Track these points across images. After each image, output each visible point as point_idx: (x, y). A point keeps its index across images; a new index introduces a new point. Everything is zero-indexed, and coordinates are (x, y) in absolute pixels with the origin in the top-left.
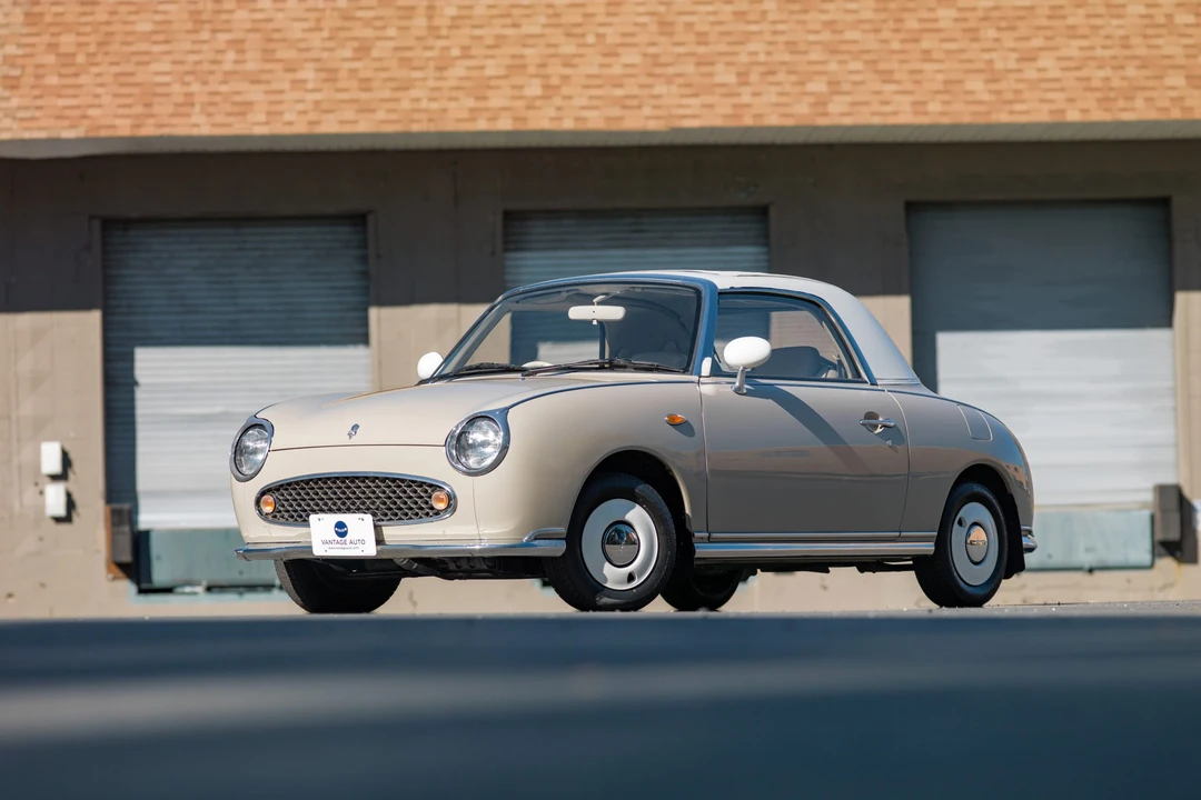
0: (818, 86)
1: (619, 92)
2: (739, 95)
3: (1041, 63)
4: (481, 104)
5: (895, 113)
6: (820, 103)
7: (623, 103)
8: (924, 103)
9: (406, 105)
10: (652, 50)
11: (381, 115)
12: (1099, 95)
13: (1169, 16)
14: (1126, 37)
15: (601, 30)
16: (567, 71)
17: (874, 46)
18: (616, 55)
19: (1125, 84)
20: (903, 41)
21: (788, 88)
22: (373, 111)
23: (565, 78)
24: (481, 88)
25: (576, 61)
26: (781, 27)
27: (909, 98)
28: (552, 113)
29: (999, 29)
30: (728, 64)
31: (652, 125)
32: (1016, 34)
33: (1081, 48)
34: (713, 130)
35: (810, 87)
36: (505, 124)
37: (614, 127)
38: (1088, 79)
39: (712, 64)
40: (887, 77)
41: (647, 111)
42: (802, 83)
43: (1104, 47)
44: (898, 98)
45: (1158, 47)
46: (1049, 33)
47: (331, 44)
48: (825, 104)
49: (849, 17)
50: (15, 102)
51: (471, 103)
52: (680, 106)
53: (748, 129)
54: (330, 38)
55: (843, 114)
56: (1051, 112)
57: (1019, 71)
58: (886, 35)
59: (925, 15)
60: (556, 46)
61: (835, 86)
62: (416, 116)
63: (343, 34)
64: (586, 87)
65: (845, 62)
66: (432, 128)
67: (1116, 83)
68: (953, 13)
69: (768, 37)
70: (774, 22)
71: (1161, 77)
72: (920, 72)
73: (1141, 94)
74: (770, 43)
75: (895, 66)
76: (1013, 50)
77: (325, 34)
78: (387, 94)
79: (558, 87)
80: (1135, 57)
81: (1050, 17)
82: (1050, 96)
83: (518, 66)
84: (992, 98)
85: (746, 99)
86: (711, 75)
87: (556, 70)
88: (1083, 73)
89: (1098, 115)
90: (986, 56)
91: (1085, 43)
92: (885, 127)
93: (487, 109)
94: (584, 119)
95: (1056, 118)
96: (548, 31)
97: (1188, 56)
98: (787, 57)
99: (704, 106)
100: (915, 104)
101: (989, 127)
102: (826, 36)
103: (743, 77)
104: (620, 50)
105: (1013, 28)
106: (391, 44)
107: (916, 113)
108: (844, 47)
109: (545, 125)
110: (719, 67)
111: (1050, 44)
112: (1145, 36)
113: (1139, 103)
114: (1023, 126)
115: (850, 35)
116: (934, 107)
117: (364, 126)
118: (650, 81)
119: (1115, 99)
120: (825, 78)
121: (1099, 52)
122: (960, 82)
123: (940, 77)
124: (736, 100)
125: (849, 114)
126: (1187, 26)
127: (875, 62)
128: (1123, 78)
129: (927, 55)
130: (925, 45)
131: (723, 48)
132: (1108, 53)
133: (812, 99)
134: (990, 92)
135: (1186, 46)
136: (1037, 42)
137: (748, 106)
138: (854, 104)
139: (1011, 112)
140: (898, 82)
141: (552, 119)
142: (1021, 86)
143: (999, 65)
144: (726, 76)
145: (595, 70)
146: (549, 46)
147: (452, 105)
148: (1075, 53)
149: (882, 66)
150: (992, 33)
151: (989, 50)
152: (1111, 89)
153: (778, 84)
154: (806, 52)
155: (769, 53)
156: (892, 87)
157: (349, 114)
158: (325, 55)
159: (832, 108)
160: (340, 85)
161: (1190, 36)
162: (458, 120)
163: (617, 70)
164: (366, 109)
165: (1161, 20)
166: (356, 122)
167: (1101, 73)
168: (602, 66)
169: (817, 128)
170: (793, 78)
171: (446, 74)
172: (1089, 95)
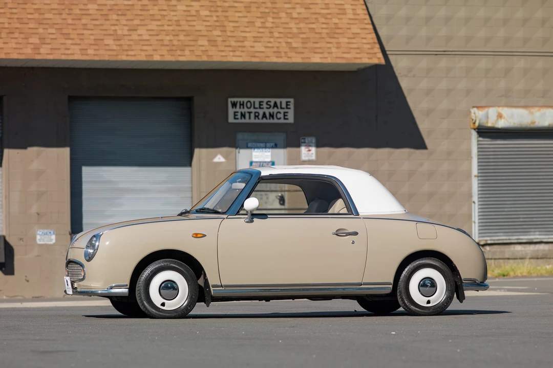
0: (35, 40)
3: (139, 32)
5: (73, 54)
8: (86, 50)
12: (168, 48)
14: (178, 21)
17: (60, 21)
19: (180, 43)
20: (73, 19)
21: (20, 41)
26: (14, 11)
27: (80, 47)
29: (118, 15)
32: (126, 18)
33: (158, 26)
35: (31, 40)
38: (162, 40)
40: (67, 36)
42: (27, 38)
43: (168, 25)
44: (72, 47)
45: (194, 26)
46: (142, 18)
48: (39, 49)
49: (46, 7)
56: (146, 55)
57: (130, 35)
58: (64, 16)
59: (82, 7)
61: (43, 40)
65: (46, 29)
67: (175, 43)
68: (96, 7)
69: (9, 16)
70: (11, 8)
71: (196, 41)
72: (83, 34)
73: (187, 48)
74: (10, 18)
75: (71, 31)
76: (126, 25)
80: (183, 31)
81: (141, 10)
82: (145, 48)
84: (118, 48)
88: (160, 37)
89: (168, 58)
90: (113, 28)
91: (159, 23)
95: (150, 59)
97: (208, 31)
98: (18, 26)
100: (81, 50)
101: (117, 61)
102: (36, 16)
105: (125, 15)
107: (82, 55)
108: (45, 22)
111: (143, 23)
112: (187, 21)
113: (187, 53)
115: (47, 16)
116: (91, 52)
119: (176, 50)
120: (38, 36)
121: (166, 28)
122: (102, 40)
123: (92, 37)
126: (206, 16)
127: (60, 29)
128: (178, 40)
129: (85, 27)
130: (84, 21)
132: (171, 28)
133: (32, 46)
134: (116, 45)
135: (207, 26)
136: (136, 22)
138: (52, 49)
139: (127, 55)
140: (73, 39)
142: (131, 43)
143: (119, 32)
148: (155, 28)
149: (65, 31)
150: (115, 17)
151: (115, 25)
152: (174, 45)
153: (15, 38)
154: (27, 23)
155: (9, 23)
156: (69, 42)
159: (42, 51)
161: (208, 21)
165: (194, 13)
167: (168, 38)
169: (35, 60)
170: (22, 36)
172: (163, 48)
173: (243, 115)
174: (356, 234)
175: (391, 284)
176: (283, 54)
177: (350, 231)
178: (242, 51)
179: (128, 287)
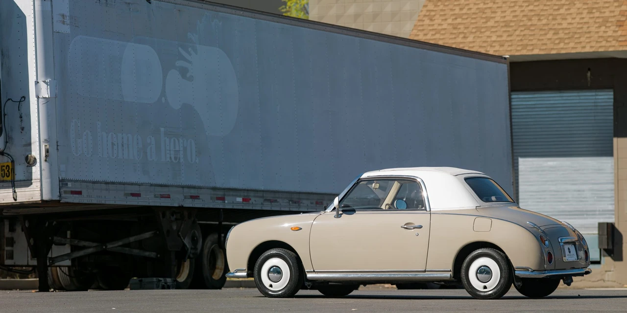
50: (619, 33)
174: (420, 227)
175: (450, 271)
177: (417, 224)
179: (246, 271)
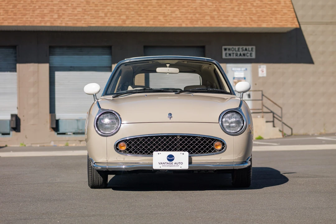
0: (124, 17)
1: (76, 17)
2: (104, 19)
3: (176, 13)
4: (43, 19)
5: (142, 24)
6: (124, 21)
7: (77, 20)
8: (149, 22)
9: (24, 19)
10: (84, 8)
11: (18, 21)
12: (190, 21)
13: (206, 3)
14: (196, 8)
15: (73, 3)
16: (64, 12)
17: (137, 8)
18: (76, 9)
20: (144, 7)
21: (116, 17)
22: (16, 20)
23: (63, 14)
24: (43, 16)
25: (66, 10)
28: (60, 22)
29: (166, 5)
30: (102, 12)
31: (84, 25)
32: (170, 6)
33: (186, 10)
34: (99, 27)
35: (122, 17)
36: (48, 24)
37: (75, 25)
38: (187, 17)
39: (99, 11)
40: (140, 15)
41: (83, 22)
42: (120, 16)
43: (191, 10)
44: (142, 20)
45: (204, 10)
46: (178, 6)
47: (7, 5)
51: (40, 19)
52: (91, 21)
53: (107, 27)
54: (7, 3)
55: (129, 24)
56: (179, 24)
57: (171, 15)
58: (140, 6)
59: (149, 1)
60: (61, 6)
61: (128, 17)
62: (27, 22)
63: (10, 2)
64: (68, 16)
65: (130, 12)
66: (31, 25)
67: (194, 18)
69: (112, 6)
70: (114, 2)
71: (204, 17)
72: (148, 14)
73: (200, 21)
74: (112, 7)
75: (142, 13)
76: (170, 10)
77: (6, 2)
78: (20, 17)
79: (61, 16)
80: (198, 12)
82: (178, 21)
83: (52, 11)
84: (165, 21)
85: (106, 20)
86: (98, 14)
87: (61, 12)
88: (186, 16)
89: (190, 25)
90: (163, 11)
92: (139, 27)
93: (44, 21)
94: (67, 24)
95: (180, 26)
96: (60, 3)
97: (210, 12)
98: (116, 10)
99: (96, 21)
100: (146, 22)
101: (164, 27)
102: (126, 6)
103: (106, 15)
104: (77, 8)
105: (169, 5)
106: (22, 5)
107: (147, 24)
108: (130, 8)
109: (58, 25)
110: (100, 12)
111: (178, 9)
112: (201, 8)
113: (199, 23)
114: (172, 28)
115: (131, 6)
116: (151, 23)
117: (14, 24)
118: (83, 15)
119: (194, 22)
120: (125, 15)
121: (190, 11)
122: (157, 17)
123: (153, 16)
124: (104, 20)
125: (131, 24)
126: (211, 5)
127: (137, 12)
128: (196, 17)
129: (149, 11)
130: (149, 8)
131: (101, 8)
132: (192, 11)
133: (122, 20)
134: (164, 19)
135: (210, 10)
136: (175, 8)
137: (107, 21)
138: (132, 22)
139: (169, 24)
140: (143, 17)
141: (60, 23)
142: (171, 18)
143: (166, 13)
144: (102, 14)
145: (70, 12)
146: (60, 6)
147: (36, 19)
148: (184, 11)
149: (139, 13)
150: (165, 6)
152: (193, 19)
153: (114, 16)
154: (121, 9)
155: (112, 9)
156: (141, 18)
157: (11, 21)
158: (6, 7)
159: (127, 22)
160: (9, 14)
161: (211, 8)
162: (37, 23)
163: (76, 12)
164: (15, 20)
166: (12, 23)
167: (190, 16)
168: (72, 11)
169: (123, 27)
170: (118, 15)
171: (34, 12)
172: (187, 21)
173: (230, 55)
176: (248, 23)
178: (227, 22)
